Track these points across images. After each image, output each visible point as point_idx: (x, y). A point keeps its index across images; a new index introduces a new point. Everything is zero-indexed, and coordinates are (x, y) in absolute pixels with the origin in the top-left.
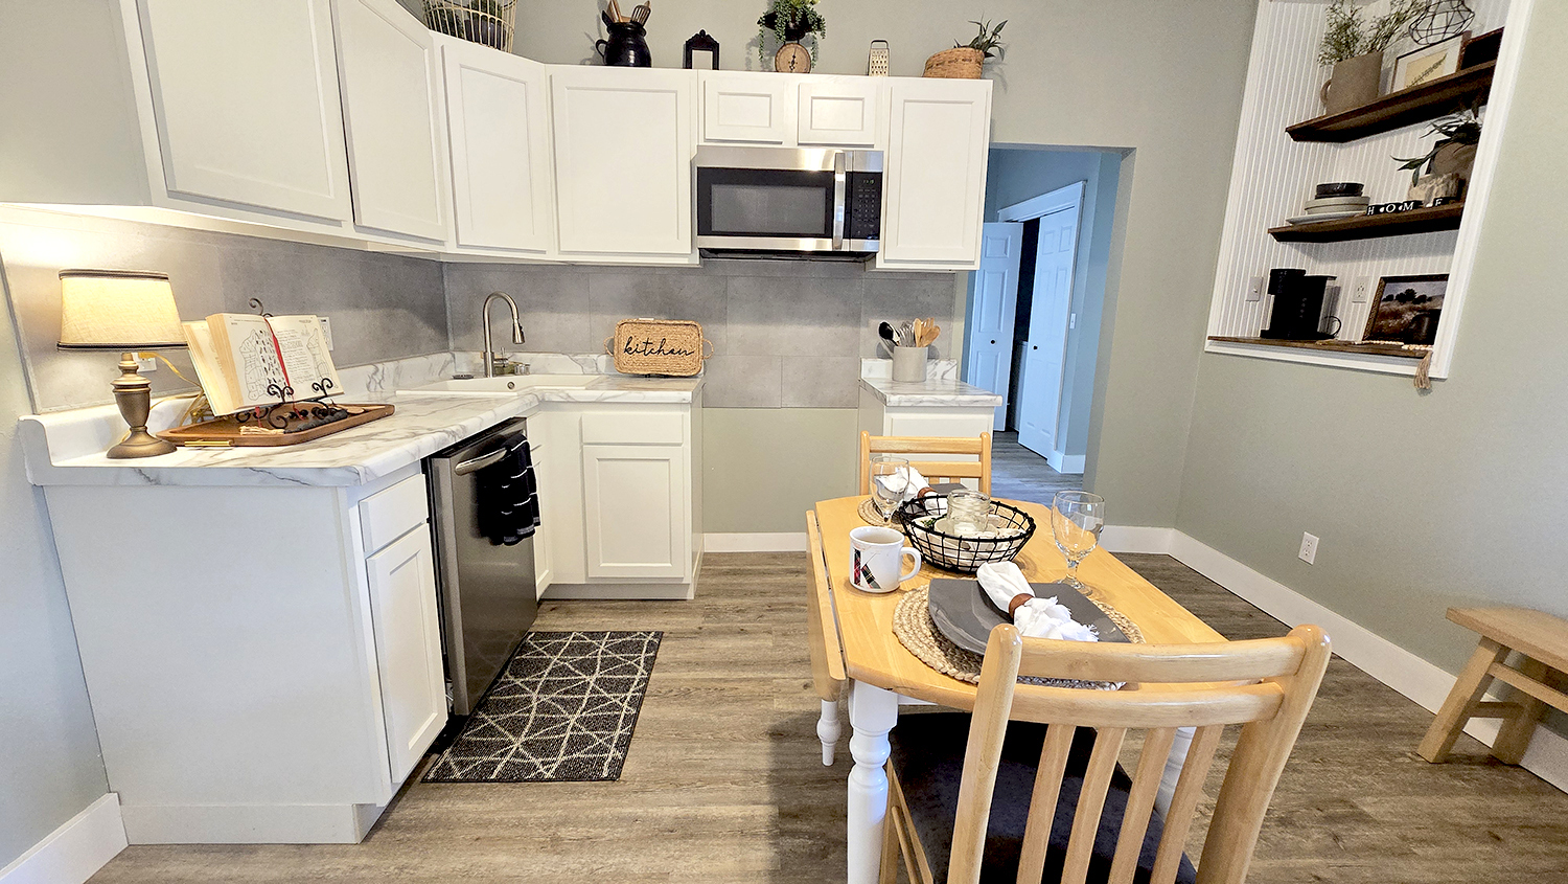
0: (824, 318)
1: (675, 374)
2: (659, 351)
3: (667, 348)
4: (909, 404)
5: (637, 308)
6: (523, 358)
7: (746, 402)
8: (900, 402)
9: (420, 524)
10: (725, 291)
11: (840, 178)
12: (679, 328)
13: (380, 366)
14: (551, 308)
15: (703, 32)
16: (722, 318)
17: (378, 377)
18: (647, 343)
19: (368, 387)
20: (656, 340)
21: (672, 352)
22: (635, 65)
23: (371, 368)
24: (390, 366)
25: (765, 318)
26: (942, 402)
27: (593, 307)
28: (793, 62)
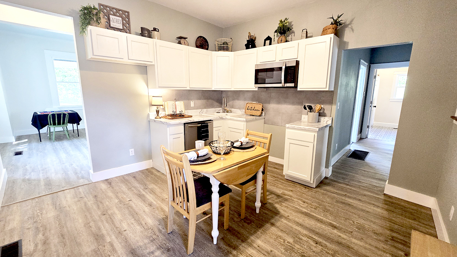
0: (293, 104)
1: (255, 115)
2: (254, 109)
3: (255, 109)
4: (291, 127)
5: (253, 100)
6: (233, 109)
7: (273, 124)
8: (289, 126)
9: (182, 133)
10: (270, 96)
11: (284, 68)
12: (258, 105)
13: (203, 110)
14: (238, 100)
15: (269, 36)
16: (269, 103)
17: (202, 111)
18: (251, 108)
19: (199, 113)
20: (253, 107)
22: (251, 48)
23: (201, 110)
24: (205, 110)
25: (279, 102)
26: (300, 128)
27: (245, 99)
28: (281, 40)
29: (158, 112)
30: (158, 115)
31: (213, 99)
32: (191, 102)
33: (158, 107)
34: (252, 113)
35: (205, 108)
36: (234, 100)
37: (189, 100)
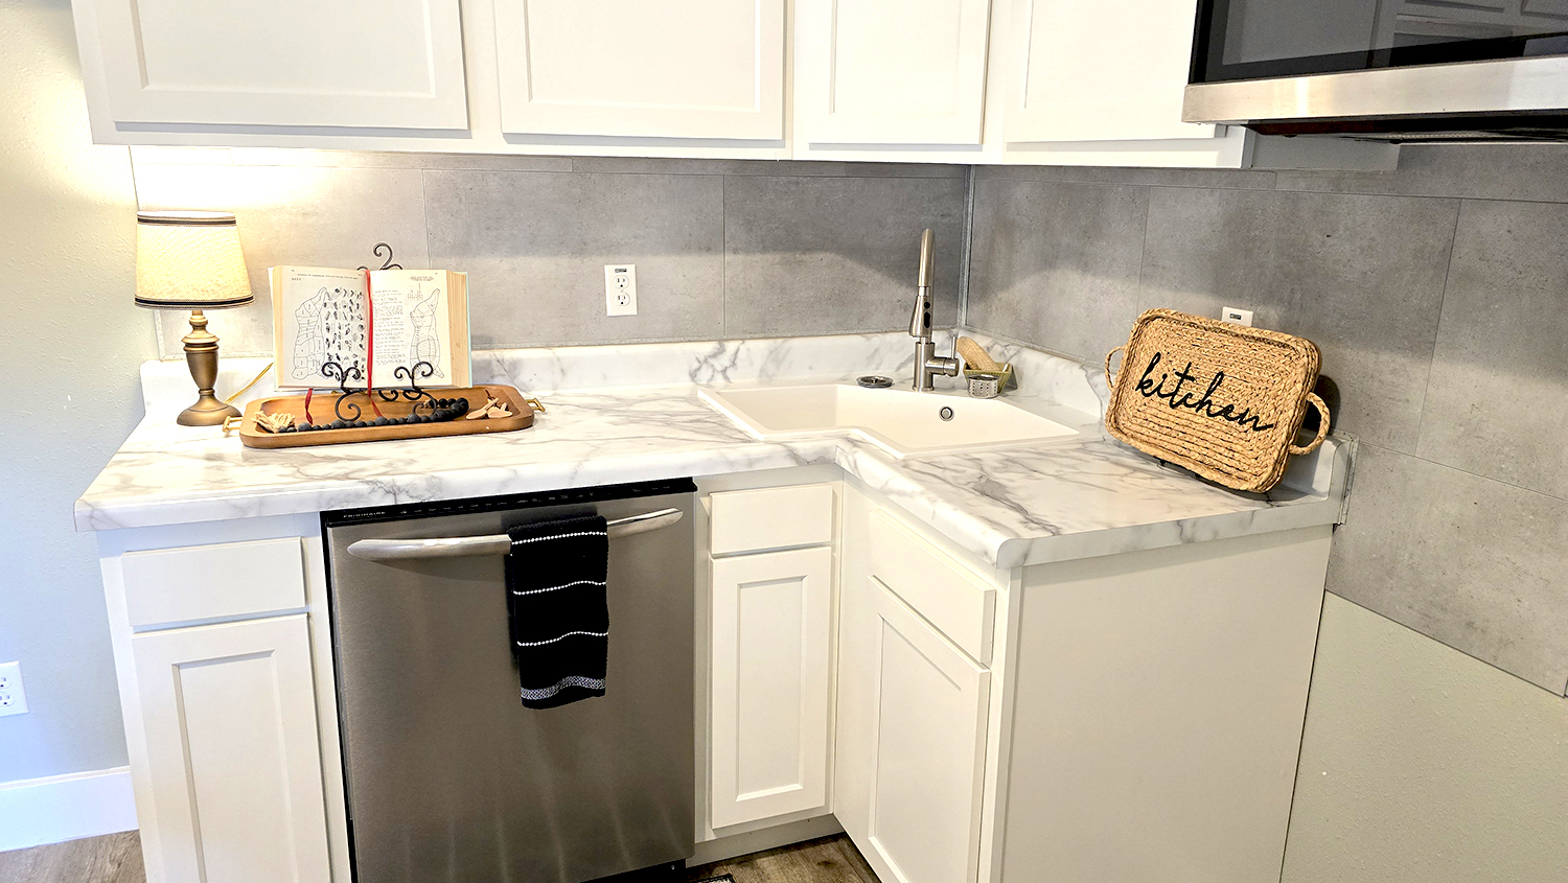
1: (1206, 475)
2: (1201, 403)
3: (1219, 400)
5: (1223, 279)
7: (1449, 626)
10: (1449, 251)
12: (1262, 351)
13: (731, 346)
16: (1422, 341)
17: (725, 360)
18: (1184, 376)
20: (1205, 372)
21: (1226, 412)
23: (708, 347)
24: (758, 347)
27: (1147, 270)
29: (204, 361)
30: (208, 391)
31: (858, 252)
32: (609, 270)
33: (198, 319)
34: (1177, 444)
35: (764, 328)
36: (1049, 261)
37: (581, 250)
